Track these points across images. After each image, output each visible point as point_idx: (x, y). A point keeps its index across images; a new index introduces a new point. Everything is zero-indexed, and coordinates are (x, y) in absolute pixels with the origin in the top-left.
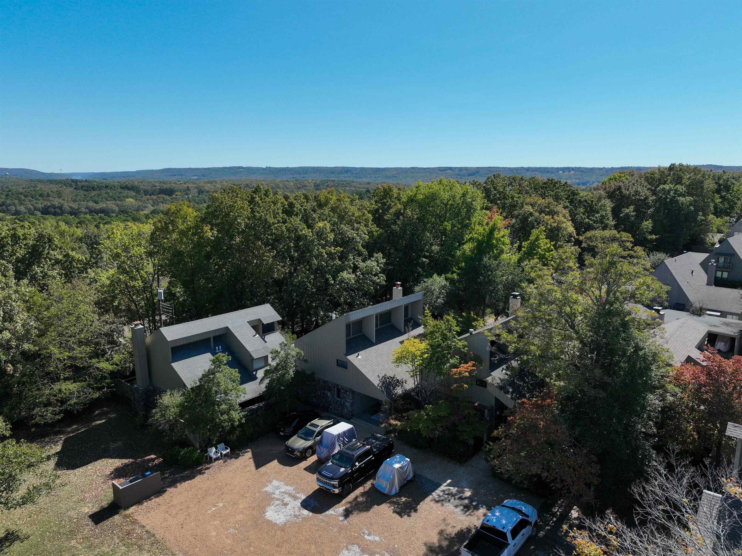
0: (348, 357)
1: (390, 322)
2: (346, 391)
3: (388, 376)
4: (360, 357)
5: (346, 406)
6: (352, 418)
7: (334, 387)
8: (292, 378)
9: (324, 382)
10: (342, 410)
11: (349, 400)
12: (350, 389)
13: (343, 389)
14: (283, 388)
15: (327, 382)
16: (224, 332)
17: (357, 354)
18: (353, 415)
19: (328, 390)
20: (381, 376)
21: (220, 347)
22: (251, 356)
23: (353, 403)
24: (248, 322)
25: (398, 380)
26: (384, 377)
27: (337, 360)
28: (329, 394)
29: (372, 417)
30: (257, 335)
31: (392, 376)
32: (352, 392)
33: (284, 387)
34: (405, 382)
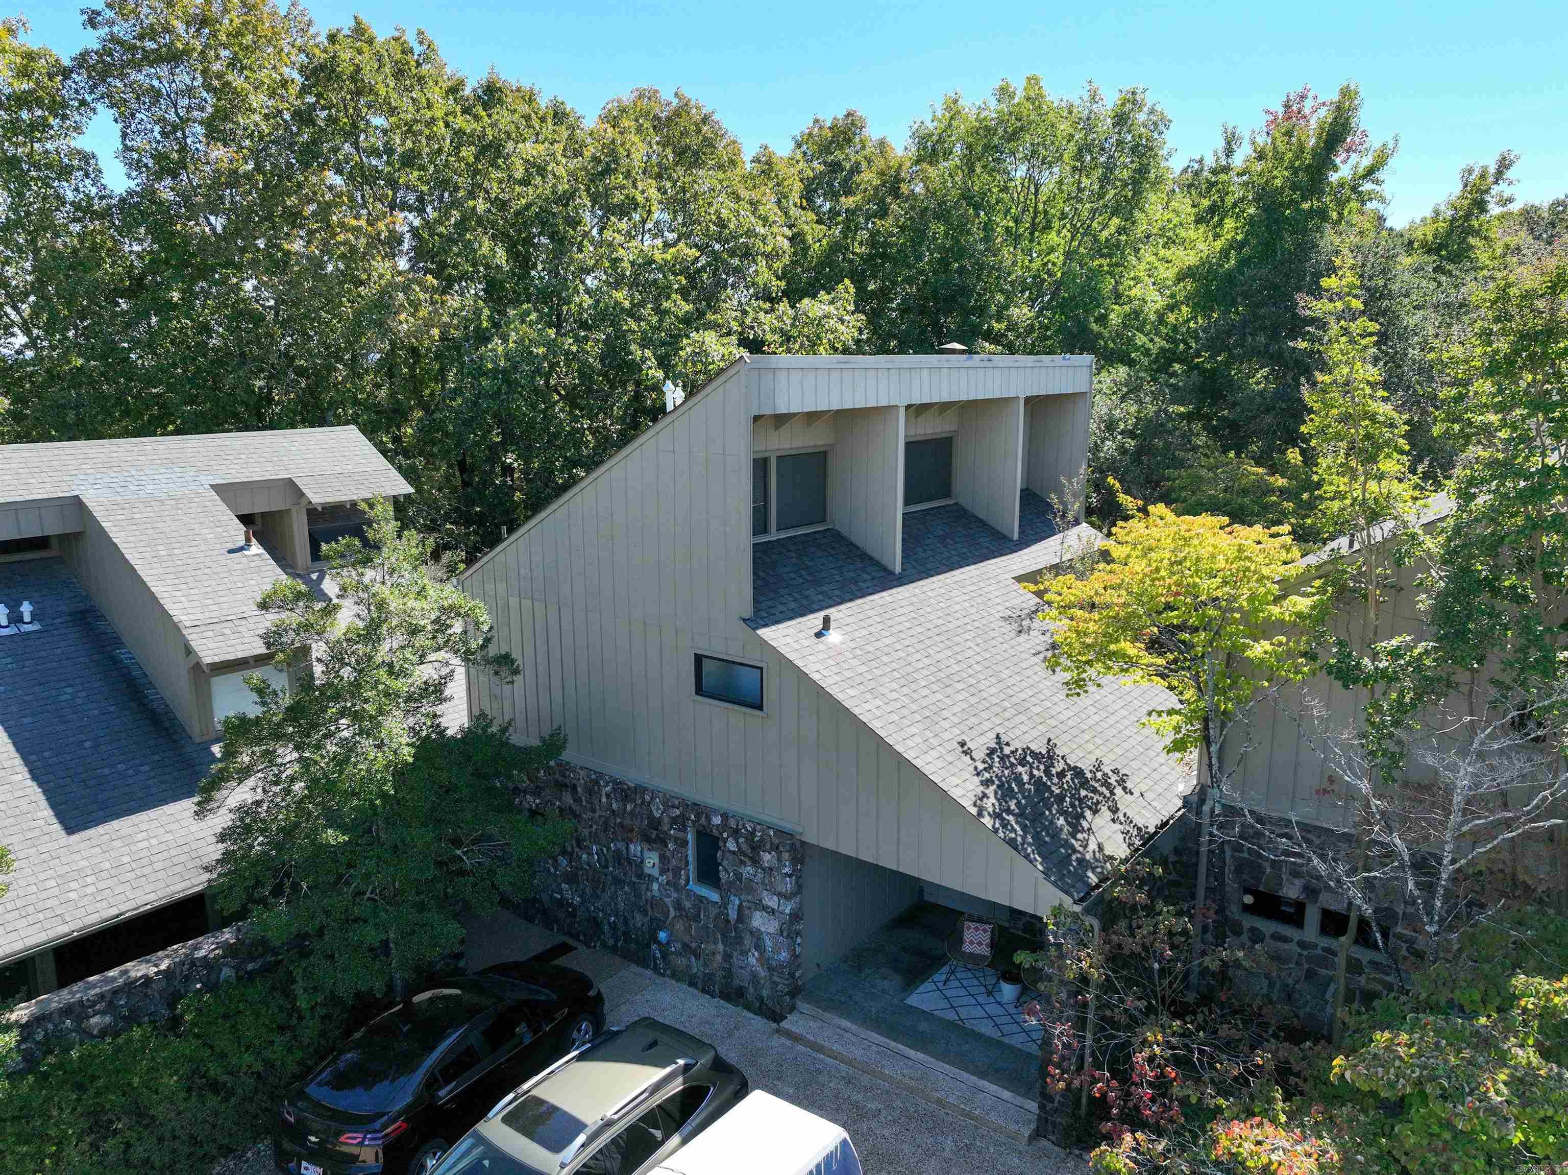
0: (767, 633)
1: (948, 494)
2: (756, 848)
3: (1016, 744)
4: (834, 637)
5: (757, 935)
6: (793, 1009)
7: (680, 822)
8: (401, 773)
9: (625, 792)
10: (727, 957)
11: (772, 901)
12: (780, 832)
13: (736, 833)
14: (332, 837)
15: (640, 790)
16: (51, 527)
17: (815, 620)
18: (795, 992)
19: (646, 839)
20: (980, 745)
21: (26, 609)
22: (189, 651)
23: (796, 916)
24: (216, 488)
25: (1078, 773)
26: (996, 750)
27: (699, 659)
28: (651, 861)
29: (913, 1000)
30: (256, 549)
31: (1039, 747)
32: (793, 849)
33: (343, 828)
34: (1122, 782)
